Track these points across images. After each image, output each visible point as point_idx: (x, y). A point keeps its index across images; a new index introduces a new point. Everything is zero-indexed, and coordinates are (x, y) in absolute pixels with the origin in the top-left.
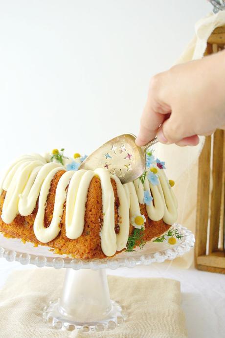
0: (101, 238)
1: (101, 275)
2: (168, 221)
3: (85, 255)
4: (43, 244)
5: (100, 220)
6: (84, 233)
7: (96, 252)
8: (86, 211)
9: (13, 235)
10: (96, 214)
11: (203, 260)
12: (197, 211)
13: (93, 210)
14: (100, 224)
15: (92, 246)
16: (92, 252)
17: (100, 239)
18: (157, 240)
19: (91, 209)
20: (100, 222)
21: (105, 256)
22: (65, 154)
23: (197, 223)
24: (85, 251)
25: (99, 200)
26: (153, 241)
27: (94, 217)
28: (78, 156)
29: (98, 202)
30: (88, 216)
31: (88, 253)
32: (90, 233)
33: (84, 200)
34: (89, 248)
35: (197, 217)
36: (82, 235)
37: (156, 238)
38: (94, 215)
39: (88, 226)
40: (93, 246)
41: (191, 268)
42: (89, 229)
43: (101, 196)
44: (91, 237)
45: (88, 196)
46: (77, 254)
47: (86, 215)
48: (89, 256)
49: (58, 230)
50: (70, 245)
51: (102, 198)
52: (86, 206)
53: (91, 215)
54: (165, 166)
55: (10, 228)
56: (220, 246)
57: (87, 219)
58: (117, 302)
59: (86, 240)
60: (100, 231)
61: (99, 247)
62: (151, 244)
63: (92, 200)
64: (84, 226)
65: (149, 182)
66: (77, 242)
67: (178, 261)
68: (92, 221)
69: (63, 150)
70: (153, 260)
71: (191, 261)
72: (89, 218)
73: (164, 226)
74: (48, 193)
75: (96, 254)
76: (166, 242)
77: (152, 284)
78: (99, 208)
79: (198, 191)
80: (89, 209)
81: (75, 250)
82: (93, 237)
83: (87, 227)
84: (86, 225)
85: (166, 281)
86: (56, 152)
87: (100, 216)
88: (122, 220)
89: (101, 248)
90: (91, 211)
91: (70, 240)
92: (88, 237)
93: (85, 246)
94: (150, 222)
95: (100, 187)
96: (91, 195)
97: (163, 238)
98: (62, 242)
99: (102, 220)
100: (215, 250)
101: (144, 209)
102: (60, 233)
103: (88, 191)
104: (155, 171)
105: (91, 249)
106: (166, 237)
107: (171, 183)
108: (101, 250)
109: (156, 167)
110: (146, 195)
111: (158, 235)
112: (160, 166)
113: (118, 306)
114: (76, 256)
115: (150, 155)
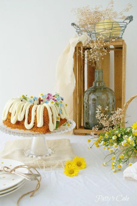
1: (44, 139)
2: (66, 119)
3: (45, 132)
4: (28, 130)
6: (44, 125)
7: (48, 131)
9: (15, 128)
10: (47, 119)
11: (76, 131)
12: (73, 112)
14: (49, 122)
17: (49, 126)
18: (64, 125)
19: (46, 117)
21: (50, 132)
22: (27, 97)
23: (73, 117)
28: (32, 97)
29: (47, 115)
35: (73, 115)
36: (43, 126)
37: (63, 125)
40: (47, 129)
41: (72, 134)
45: (44, 114)
47: (44, 119)
48: (46, 132)
49: (33, 125)
50: (39, 129)
52: (44, 117)
54: (64, 99)
55: (14, 126)
56: (82, 125)
58: (49, 148)
60: (49, 124)
62: (62, 126)
65: (60, 106)
67: (68, 133)
68: (46, 121)
69: (27, 95)
70: (60, 133)
71: (72, 132)
73: (65, 120)
74: (28, 113)
76: (67, 125)
77: (60, 141)
78: (48, 117)
79: (74, 105)
81: (40, 131)
82: (47, 126)
84: (44, 122)
85: (65, 139)
86: (23, 96)
88: (54, 120)
91: (38, 128)
92: (45, 126)
93: (44, 129)
94: (61, 119)
95: (47, 110)
96: (45, 113)
97: (65, 124)
98: (35, 128)
100: (80, 127)
101: (59, 115)
102: (34, 126)
104: (61, 102)
106: (66, 124)
107: (66, 105)
108: (49, 130)
109: (61, 100)
110: (60, 111)
111: (63, 123)
112: (62, 100)
113: (50, 149)
114: (41, 133)
115: (58, 96)
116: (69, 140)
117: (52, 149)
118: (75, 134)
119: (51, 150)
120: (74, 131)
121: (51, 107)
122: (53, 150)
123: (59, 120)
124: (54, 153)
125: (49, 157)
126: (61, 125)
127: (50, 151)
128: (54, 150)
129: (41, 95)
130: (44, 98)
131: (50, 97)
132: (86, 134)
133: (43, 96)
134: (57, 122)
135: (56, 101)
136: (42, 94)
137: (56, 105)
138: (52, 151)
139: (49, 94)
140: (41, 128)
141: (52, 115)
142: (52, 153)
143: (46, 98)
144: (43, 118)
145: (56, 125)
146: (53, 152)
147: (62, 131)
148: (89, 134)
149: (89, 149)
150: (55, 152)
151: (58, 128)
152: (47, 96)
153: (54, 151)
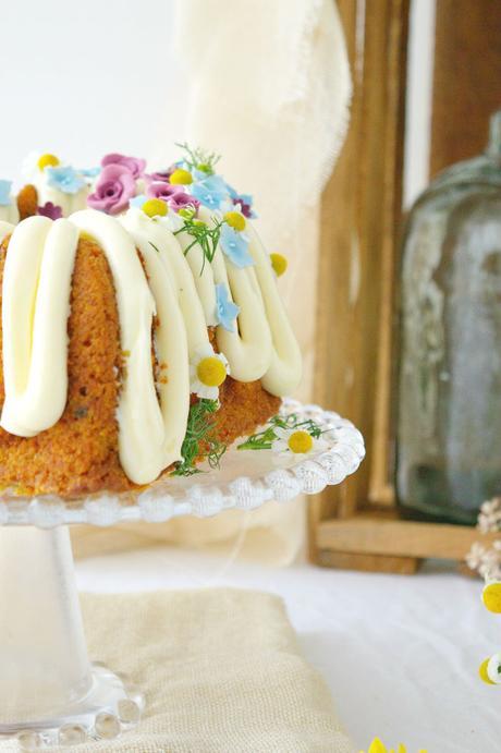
0: (122, 426)
2: (275, 387)
3: (75, 482)
5: (116, 370)
6: (70, 415)
8: (70, 346)
10: (106, 354)
13: (94, 341)
14: (118, 384)
15: (96, 453)
16: (97, 471)
17: (117, 429)
18: (250, 443)
19: (90, 337)
20: (118, 378)
21: (131, 484)
24: (71, 470)
25: (110, 311)
26: (239, 447)
27: (98, 363)
29: (108, 317)
30: (81, 360)
31: (85, 474)
32: (91, 412)
33: (61, 311)
34: (87, 458)
36: (62, 421)
37: (244, 439)
38: (100, 355)
39: (83, 392)
40: (100, 450)
41: (295, 564)
42: (85, 401)
43: (114, 296)
44: (93, 423)
45: (72, 300)
46: (44, 481)
47: (72, 357)
48: (90, 483)
50: (13, 457)
51: (116, 305)
52: (71, 329)
53: (91, 355)
57: (77, 371)
58: (98, 663)
59: (77, 435)
60: (117, 406)
61: (115, 457)
62: (235, 451)
63: (89, 310)
64: (69, 392)
65: (226, 257)
66: (36, 445)
68: (92, 376)
71: (296, 540)
72: (85, 365)
73: (264, 399)
75: (107, 475)
78: (114, 336)
80: (83, 339)
81: (32, 469)
82: (98, 425)
83: (78, 393)
84: (75, 386)
87: (116, 360)
88: (168, 373)
89: (118, 458)
90: (87, 343)
91: (7, 442)
92: (82, 426)
93: (73, 452)
94: (230, 384)
95: (109, 271)
97: (268, 435)
99: (122, 372)
101: (215, 336)
103: (73, 284)
105: (93, 463)
106: (278, 431)
107: (278, 265)
108: (120, 466)
109: (229, 209)
110: (221, 301)
111: (248, 427)
112: (246, 210)
113: (108, 675)
114: (39, 487)
115: (207, 170)
116: (279, 605)
117: (122, 676)
118: (320, 557)
119: (119, 683)
120: (312, 535)
121: (148, 252)
122: (131, 680)
123: (212, 393)
124: (147, 715)
125: (103, 743)
126: (227, 436)
127: (106, 691)
128: (146, 687)
129: (42, 165)
130: (69, 196)
131: (126, 179)
132: (419, 566)
133: (59, 178)
134: (194, 400)
135: (190, 209)
136: (53, 160)
137: (188, 239)
138: (130, 690)
139: (114, 160)
140: (36, 441)
141: (156, 324)
142: (129, 710)
143: (94, 190)
144: (61, 340)
145: (188, 435)
146: (138, 700)
147: (244, 484)
148: (459, 568)
149: (486, 678)
150: (156, 704)
151: (203, 465)
152: (96, 181)
153: (148, 697)
